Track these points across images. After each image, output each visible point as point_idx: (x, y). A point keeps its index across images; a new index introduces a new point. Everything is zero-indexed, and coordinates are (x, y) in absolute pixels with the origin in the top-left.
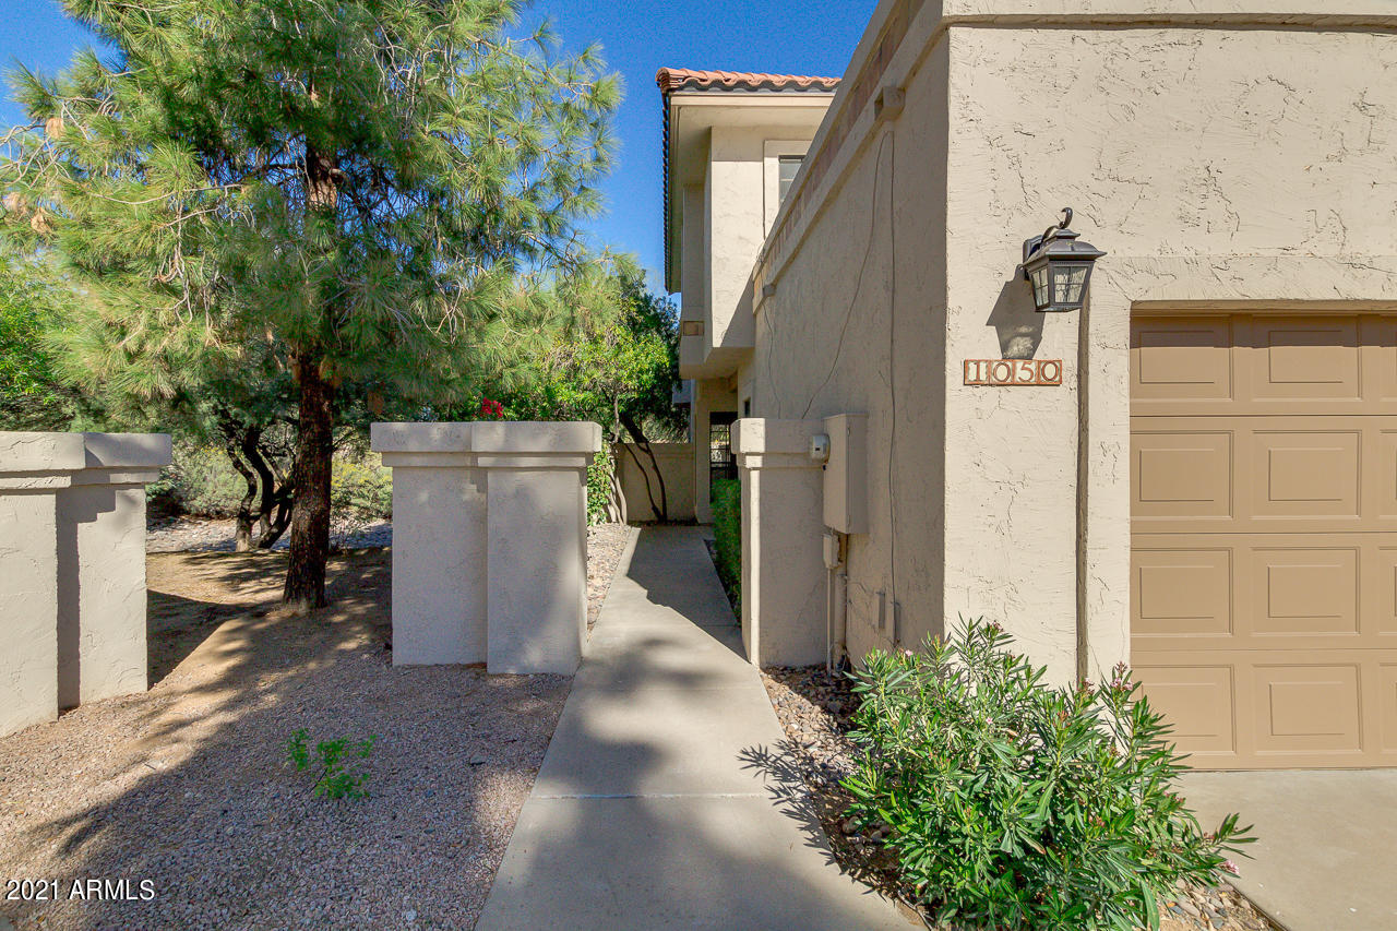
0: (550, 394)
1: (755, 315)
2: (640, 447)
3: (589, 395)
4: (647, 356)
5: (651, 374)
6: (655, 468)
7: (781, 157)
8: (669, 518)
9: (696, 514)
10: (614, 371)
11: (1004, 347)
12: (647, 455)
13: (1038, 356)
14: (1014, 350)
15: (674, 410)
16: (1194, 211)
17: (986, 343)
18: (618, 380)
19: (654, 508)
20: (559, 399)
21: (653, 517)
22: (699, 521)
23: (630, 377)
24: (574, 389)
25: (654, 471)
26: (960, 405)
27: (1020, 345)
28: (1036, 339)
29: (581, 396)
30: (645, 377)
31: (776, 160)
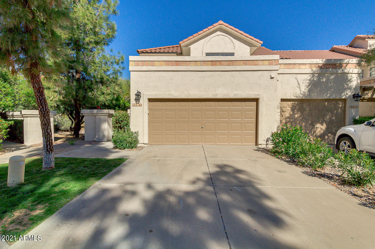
11: (136, 103)
17: (134, 102)
26: (132, 108)
27: (138, 102)
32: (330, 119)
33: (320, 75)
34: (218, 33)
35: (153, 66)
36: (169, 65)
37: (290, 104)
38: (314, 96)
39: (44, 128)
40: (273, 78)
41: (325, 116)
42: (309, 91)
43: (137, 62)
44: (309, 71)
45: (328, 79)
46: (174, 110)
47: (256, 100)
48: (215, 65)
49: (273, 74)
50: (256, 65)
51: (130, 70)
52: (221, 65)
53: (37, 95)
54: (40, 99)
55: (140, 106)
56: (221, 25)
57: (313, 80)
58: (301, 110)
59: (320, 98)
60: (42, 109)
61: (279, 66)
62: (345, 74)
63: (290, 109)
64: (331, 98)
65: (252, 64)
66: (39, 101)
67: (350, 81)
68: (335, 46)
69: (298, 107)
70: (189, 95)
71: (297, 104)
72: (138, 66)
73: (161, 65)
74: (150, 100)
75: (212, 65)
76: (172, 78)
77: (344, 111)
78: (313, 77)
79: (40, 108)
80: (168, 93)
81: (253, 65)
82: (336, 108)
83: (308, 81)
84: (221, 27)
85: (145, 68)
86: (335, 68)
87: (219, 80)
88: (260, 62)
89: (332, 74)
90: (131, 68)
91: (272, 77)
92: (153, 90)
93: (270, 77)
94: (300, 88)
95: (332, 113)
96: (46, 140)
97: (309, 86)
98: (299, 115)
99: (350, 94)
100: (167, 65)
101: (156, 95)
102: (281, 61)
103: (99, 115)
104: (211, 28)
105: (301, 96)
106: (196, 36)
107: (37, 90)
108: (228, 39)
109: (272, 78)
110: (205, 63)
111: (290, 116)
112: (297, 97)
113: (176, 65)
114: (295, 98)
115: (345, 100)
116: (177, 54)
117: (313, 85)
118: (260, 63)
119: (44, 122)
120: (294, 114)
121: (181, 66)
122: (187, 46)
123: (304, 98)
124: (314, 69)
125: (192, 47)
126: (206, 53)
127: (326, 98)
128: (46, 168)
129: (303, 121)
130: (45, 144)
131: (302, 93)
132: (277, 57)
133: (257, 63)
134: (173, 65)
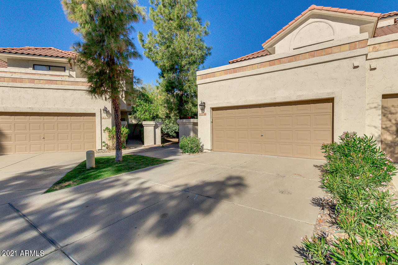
11: (202, 112)
28: (204, 111)
34: (310, 20)
35: (214, 77)
36: (227, 74)
40: (358, 67)
43: (202, 76)
46: (234, 118)
47: (331, 100)
49: (359, 61)
50: (329, 54)
51: (197, 84)
52: (281, 63)
55: (205, 115)
61: (367, 48)
70: (246, 102)
72: (203, 79)
73: (220, 75)
75: (270, 66)
76: (230, 86)
80: (227, 101)
81: (324, 55)
84: (313, 13)
85: (208, 80)
87: (278, 81)
88: (335, 48)
90: (197, 82)
91: (355, 65)
92: (215, 99)
93: (353, 66)
100: (225, 74)
101: (217, 104)
102: (372, 41)
103: (187, 123)
106: (281, 33)
109: (355, 67)
110: (262, 64)
113: (234, 72)
118: (335, 50)
121: (238, 72)
126: (294, 49)
132: (363, 36)
134: (231, 73)
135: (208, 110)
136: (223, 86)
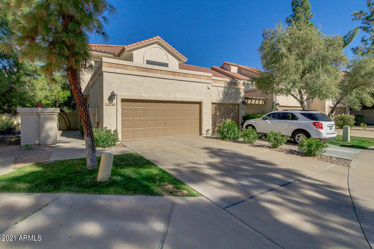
0: (40, 102)
1: (90, 89)
2: (63, 113)
3: (51, 102)
4: (66, 94)
5: (67, 98)
6: (67, 118)
7: (95, 61)
8: (71, 129)
9: (78, 127)
10: (57, 97)
11: (109, 102)
12: (65, 115)
13: (113, 103)
14: (110, 102)
15: (72, 104)
16: (127, 91)
17: (108, 102)
18: (58, 99)
19: (67, 127)
20: (43, 102)
21: (67, 128)
22: (79, 129)
23: (61, 99)
24: (47, 100)
25: (67, 119)
26: (105, 107)
27: (111, 102)
28: (112, 101)
29: (49, 102)
30: (65, 99)
31: (94, 61)
32: (233, 116)
33: (229, 88)
34: (156, 45)
36: (140, 71)
37: (214, 106)
38: (226, 102)
39: (89, 128)
41: (230, 114)
42: (224, 98)
43: (111, 65)
44: (223, 85)
45: (232, 92)
48: (175, 75)
49: (210, 86)
51: (103, 71)
52: (179, 76)
53: (80, 96)
54: (82, 100)
55: (114, 106)
56: (159, 40)
57: (225, 91)
58: (220, 110)
59: (228, 103)
60: (86, 110)
61: (212, 81)
62: (239, 89)
63: (214, 109)
64: (234, 103)
65: (198, 77)
66: (82, 102)
67: (241, 93)
68: (214, 66)
69: (218, 108)
70: (156, 98)
71: (218, 106)
72: (111, 67)
73: (133, 70)
74: (123, 100)
75: (173, 75)
76: (142, 82)
77: (238, 111)
78: (225, 89)
79: (84, 109)
80: (139, 95)
82: (235, 109)
83: (223, 92)
84: (158, 41)
85: (118, 71)
86: (235, 85)
89: (233, 88)
90: (104, 69)
92: (126, 91)
93: (207, 87)
94: (219, 96)
95: (233, 112)
96: (92, 140)
97: (223, 94)
98: (218, 113)
99: (241, 101)
100: (138, 70)
101: (129, 96)
102: (213, 78)
103: (46, 114)
104: (151, 40)
105: (220, 101)
107: (78, 91)
108: (163, 52)
109: (209, 88)
111: (214, 114)
112: (218, 101)
113: (146, 72)
114: (217, 102)
115: (238, 105)
116: (114, 55)
117: (225, 94)
118: (202, 77)
119: (88, 122)
120: (216, 113)
121: (150, 73)
122: (130, 51)
123: (221, 102)
124: (226, 84)
125: (135, 53)
126: (147, 60)
127: (231, 103)
128: (94, 167)
129: (221, 117)
130: (91, 143)
131: (221, 99)
132: (211, 75)
133: (200, 78)
134: (144, 71)
135: (117, 101)
136: (135, 80)
